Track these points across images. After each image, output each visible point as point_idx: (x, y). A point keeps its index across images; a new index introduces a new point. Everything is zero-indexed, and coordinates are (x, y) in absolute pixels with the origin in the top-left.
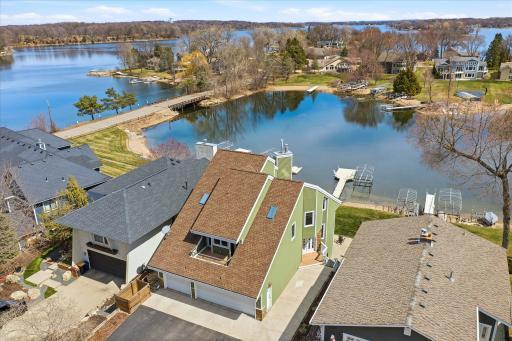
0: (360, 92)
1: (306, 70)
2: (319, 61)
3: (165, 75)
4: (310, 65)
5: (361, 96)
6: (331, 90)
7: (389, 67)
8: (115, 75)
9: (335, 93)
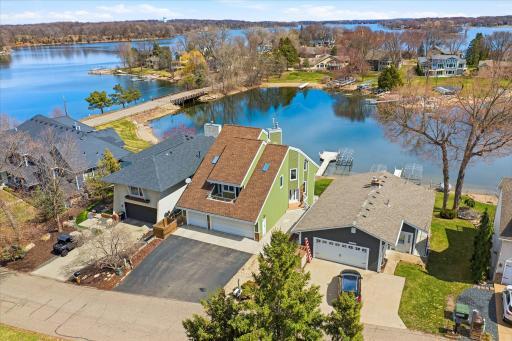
0: (347, 88)
1: (299, 68)
2: (310, 59)
3: (164, 73)
4: (301, 63)
5: (348, 92)
6: (321, 86)
7: (375, 65)
8: (115, 73)
9: (325, 89)
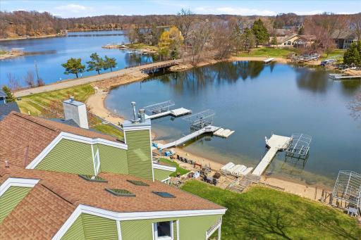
0: (311, 63)
1: (268, 46)
2: (278, 38)
4: (270, 41)
5: (312, 66)
6: (285, 61)
7: (340, 43)
9: (289, 63)
